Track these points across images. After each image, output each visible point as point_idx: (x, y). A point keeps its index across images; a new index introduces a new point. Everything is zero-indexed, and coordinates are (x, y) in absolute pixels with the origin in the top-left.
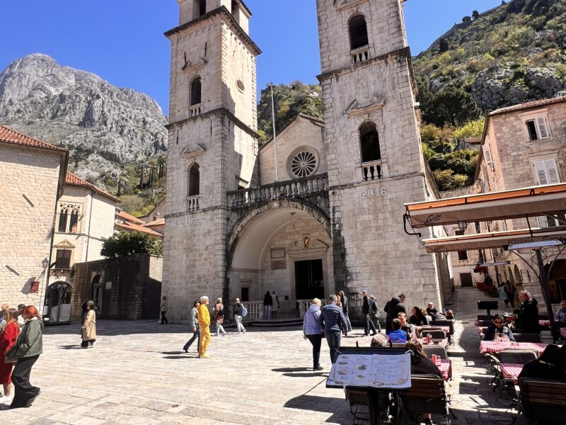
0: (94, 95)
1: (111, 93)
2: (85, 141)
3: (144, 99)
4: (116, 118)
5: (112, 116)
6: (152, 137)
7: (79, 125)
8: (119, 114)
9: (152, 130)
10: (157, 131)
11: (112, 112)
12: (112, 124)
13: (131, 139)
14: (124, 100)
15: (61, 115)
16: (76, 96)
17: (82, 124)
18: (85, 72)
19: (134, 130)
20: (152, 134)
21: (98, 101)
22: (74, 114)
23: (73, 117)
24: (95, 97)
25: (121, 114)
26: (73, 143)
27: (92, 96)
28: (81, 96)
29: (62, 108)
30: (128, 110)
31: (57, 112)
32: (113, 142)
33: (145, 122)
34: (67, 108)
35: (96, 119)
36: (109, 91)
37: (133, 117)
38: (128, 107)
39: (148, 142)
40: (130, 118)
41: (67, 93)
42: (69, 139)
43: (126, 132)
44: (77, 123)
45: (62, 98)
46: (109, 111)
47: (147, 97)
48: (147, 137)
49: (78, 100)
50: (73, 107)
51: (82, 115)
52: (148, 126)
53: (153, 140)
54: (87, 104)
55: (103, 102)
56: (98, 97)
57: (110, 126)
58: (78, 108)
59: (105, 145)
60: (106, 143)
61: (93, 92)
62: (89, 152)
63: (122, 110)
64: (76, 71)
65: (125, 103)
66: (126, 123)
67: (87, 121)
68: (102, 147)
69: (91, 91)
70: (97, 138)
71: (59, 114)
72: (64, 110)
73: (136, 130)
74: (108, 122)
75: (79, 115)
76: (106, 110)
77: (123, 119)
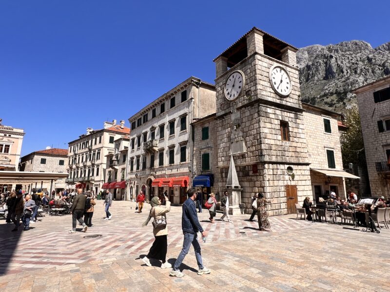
0: (328, 57)
1: (337, 51)
2: (337, 87)
3: (356, 44)
4: (348, 65)
5: (345, 65)
6: (381, 68)
7: (324, 79)
8: (349, 62)
9: (379, 62)
10: (383, 62)
11: (344, 62)
12: (347, 70)
13: (365, 75)
14: (345, 51)
15: (311, 78)
16: (317, 62)
17: (326, 78)
18: (311, 46)
19: (364, 68)
20: (380, 65)
21: (333, 59)
22: (319, 74)
23: (319, 76)
24: (329, 58)
25: (351, 61)
26: (331, 91)
27: (327, 58)
28: (320, 61)
29: (311, 73)
30: (353, 56)
31: (308, 76)
32: (357, 81)
33: (370, 60)
34: (314, 72)
35: (335, 71)
36: (335, 50)
37: (359, 59)
38: (352, 54)
39: (378, 72)
40: (357, 61)
41: (310, 63)
42: (327, 89)
43: (359, 72)
44: (322, 78)
45: (308, 67)
46: (342, 62)
47: (357, 41)
48: (377, 69)
49: (319, 64)
50: (317, 70)
51: (324, 72)
52: (373, 61)
53: (382, 69)
54: (325, 65)
55: (336, 59)
56: (332, 57)
57: (346, 72)
58: (320, 69)
59: (352, 86)
60: (352, 84)
61: (326, 55)
62: (345, 93)
63: (350, 58)
64: (305, 48)
65: (348, 53)
66: (356, 66)
67: (329, 74)
68: (350, 87)
69: (325, 55)
70: (343, 83)
71: (310, 77)
72: (312, 74)
73: (367, 68)
74: (344, 70)
75: (322, 73)
76: (339, 63)
77: (353, 64)
